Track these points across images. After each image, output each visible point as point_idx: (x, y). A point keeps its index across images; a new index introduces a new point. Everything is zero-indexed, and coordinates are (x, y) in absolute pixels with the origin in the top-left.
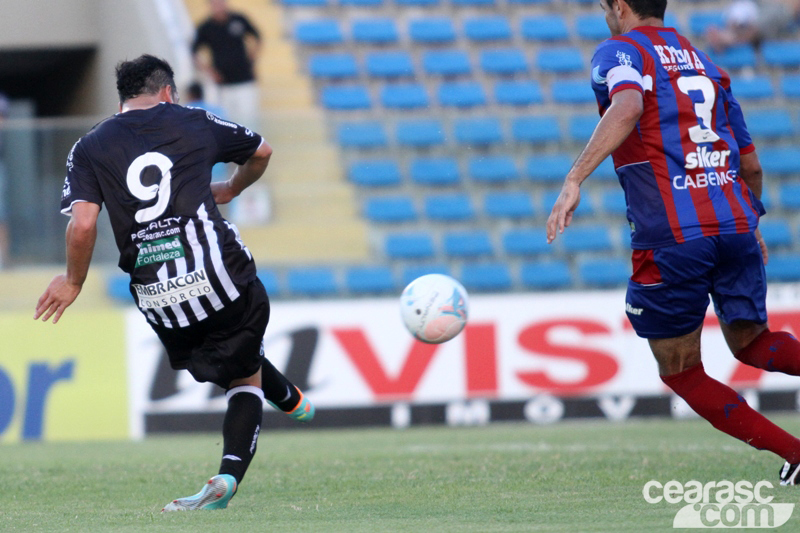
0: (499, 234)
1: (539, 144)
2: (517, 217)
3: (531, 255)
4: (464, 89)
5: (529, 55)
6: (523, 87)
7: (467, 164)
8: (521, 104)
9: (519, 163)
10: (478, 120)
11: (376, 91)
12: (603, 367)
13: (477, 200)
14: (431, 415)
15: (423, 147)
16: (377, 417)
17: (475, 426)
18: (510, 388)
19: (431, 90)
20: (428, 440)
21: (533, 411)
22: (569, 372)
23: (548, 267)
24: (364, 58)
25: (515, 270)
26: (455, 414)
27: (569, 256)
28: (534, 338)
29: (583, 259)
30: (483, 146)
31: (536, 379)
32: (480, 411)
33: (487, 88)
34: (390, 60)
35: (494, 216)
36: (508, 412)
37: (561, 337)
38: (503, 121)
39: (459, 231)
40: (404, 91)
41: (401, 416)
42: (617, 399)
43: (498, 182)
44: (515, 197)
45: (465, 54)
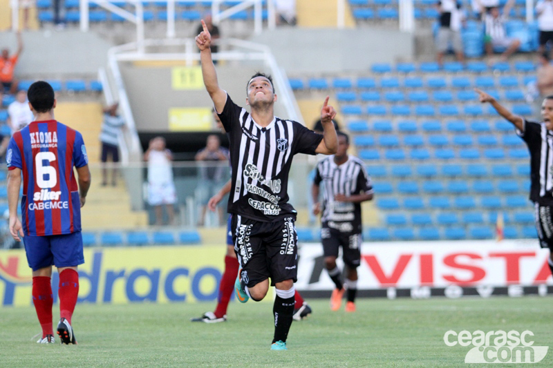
0: (435, 215)
1: (453, 177)
2: (443, 208)
3: (449, 224)
4: (421, 152)
5: (449, 138)
6: (447, 151)
7: (422, 184)
8: (446, 158)
9: (444, 184)
10: (427, 166)
11: (383, 152)
12: (479, 274)
13: (426, 200)
14: (404, 293)
15: (403, 176)
16: (381, 294)
17: (423, 299)
18: (439, 282)
19: (406, 152)
20: (403, 304)
21: (448, 292)
22: (465, 275)
23: (456, 230)
24: (378, 138)
25: (442, 231)
26: (415, 293)
27: (465, 225)
28: (450, 261)
29: (472, 227)
30: (429, 177)
31: (450, 278)
32: (425, 292)
33: (431, 151)
34: (390, 138)
35: (433, 207)
36: (438, 292)
37: (462, 260)
38: (437, 166)
39: (418, 213)
40: (395, 153)
41: (391, 293)
42: (485, 287)
43: (435, 192)
44: (442, 199)
45: (422, 137)
